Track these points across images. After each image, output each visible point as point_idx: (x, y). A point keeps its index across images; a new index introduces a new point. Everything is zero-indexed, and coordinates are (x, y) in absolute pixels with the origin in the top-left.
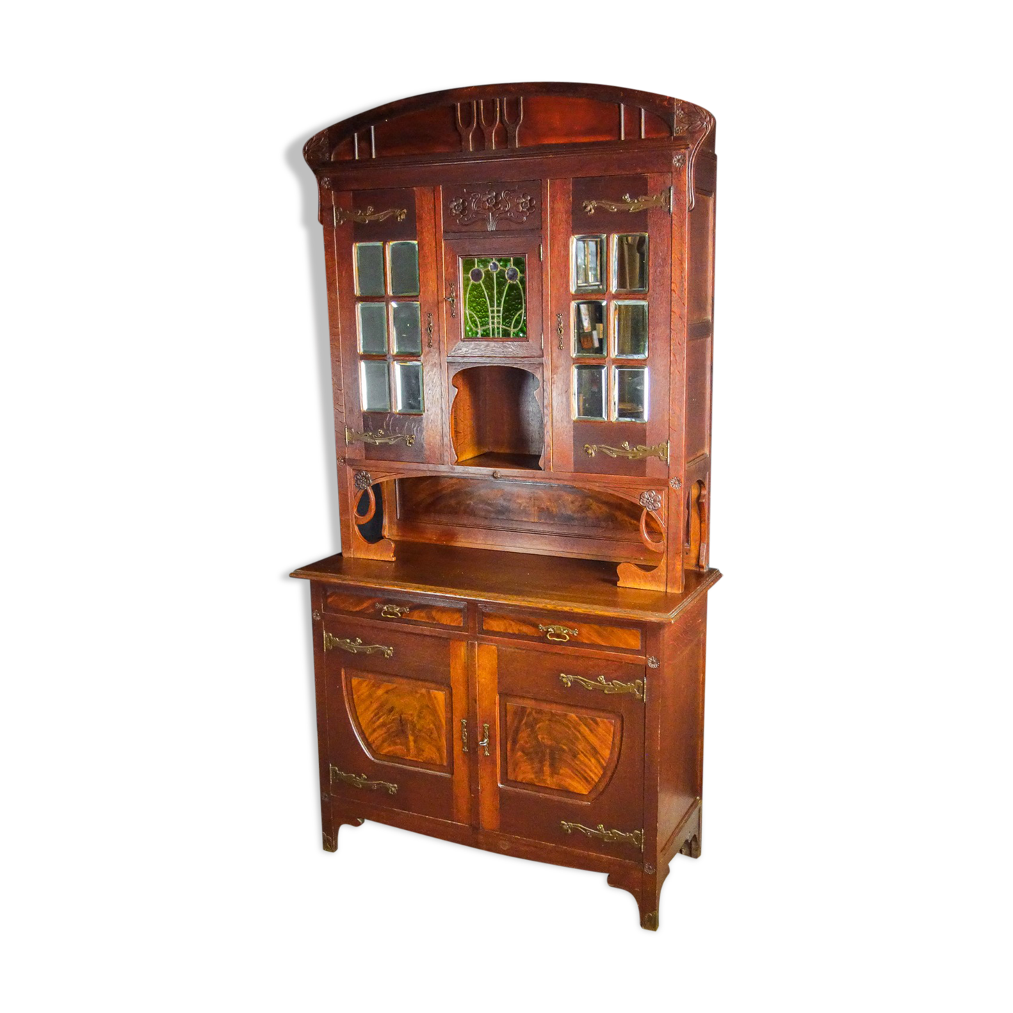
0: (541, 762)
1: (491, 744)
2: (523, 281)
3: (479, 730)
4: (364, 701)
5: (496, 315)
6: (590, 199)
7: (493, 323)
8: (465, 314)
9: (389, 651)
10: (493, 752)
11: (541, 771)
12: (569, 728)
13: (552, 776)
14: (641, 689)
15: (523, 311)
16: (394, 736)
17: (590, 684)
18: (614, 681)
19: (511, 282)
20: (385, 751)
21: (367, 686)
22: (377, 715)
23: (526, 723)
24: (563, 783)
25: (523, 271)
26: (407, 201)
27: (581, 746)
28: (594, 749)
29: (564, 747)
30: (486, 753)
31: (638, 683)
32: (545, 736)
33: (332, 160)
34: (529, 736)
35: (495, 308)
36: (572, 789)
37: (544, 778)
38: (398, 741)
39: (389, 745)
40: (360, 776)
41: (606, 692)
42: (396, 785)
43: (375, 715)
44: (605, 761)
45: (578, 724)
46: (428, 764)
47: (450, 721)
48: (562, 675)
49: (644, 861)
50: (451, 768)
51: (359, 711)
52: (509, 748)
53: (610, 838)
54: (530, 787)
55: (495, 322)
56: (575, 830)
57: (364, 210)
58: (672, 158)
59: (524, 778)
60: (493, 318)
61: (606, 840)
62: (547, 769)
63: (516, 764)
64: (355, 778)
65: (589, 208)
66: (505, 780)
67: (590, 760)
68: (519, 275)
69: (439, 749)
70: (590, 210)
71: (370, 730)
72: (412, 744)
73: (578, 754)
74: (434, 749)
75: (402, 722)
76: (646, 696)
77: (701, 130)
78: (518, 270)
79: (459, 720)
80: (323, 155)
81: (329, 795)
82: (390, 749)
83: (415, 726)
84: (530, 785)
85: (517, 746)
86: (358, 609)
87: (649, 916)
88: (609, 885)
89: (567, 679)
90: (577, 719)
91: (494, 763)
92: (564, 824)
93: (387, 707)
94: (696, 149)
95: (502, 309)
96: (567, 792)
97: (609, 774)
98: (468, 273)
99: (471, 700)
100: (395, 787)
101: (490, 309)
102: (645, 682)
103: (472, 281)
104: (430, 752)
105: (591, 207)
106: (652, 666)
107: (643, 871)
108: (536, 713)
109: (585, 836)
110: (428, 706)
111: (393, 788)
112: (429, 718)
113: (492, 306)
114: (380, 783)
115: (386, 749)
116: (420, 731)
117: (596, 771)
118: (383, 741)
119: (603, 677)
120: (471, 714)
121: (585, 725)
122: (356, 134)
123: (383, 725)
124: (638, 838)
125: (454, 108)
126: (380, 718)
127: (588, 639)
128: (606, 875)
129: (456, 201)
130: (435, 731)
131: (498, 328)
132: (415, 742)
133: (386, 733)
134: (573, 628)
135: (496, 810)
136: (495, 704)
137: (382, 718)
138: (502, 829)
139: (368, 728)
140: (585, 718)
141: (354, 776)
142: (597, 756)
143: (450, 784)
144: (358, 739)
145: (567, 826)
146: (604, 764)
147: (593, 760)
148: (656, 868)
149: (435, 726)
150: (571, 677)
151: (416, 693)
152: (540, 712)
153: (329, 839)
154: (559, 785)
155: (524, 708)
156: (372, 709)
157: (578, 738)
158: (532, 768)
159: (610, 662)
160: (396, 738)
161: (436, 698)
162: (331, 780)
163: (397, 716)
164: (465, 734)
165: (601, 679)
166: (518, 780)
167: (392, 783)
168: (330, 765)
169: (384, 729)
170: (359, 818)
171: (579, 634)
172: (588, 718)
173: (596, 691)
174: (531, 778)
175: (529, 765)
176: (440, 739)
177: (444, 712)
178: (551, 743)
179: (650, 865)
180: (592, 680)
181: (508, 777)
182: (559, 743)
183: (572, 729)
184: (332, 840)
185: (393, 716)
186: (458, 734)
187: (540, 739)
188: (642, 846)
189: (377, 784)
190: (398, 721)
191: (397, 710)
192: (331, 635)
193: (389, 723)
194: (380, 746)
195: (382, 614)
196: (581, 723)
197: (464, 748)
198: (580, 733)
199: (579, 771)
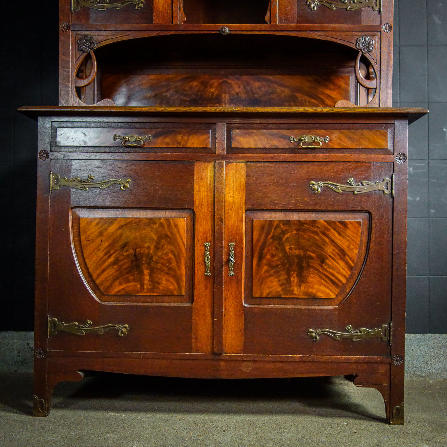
3: (225, 250)
4: (92, 241)
9: (126, 184)
10: (237, 269)
11: (288, 281)
12: (317, 234)
13: (299, 286)
14: (389, 186)
16: (127, 273)
17: (341, 188)
18: (363, 182)
20: (114, 292)
21: (97, 224)
22: (108, 254)
23: (273, 237)
24: (310, 290)
27: (330, 249)
28: (342, 250)
29: (312, 255)
30: (232, 272)
32: (292, 246)
34: (276, 249)
36: (319, 295)
37: (291, 289)
39: (120, 284)
40: (84, 323)
41: (356, 192)
42: (127, 325)
43: (106, 254)
44: (353, 261)
45: (327, 229)
47: (191, 249)
48: (312, 182)
49: (393, 353)
50: (191, 298)
52: (254, 266)
53: (360, 337)
54: (277, 301)
56: (324, 335)
59: (270, 292)
61: (355, 340)
62: (294, 279)
63: (262, 281)
64: (78, 326)
66: (250, 297)
67: (338, 263)
69: (178, 279)
71: (98, 272)
73: (327, 258)
74: (172, 280)
75: (136, 257)
76: (395, 191)
81: (45, 351)
82: (122, 287)
83: (151, 259)
84: (278, 298)
85: (264, 261)
87: (398, 410)
89: (318, 186)
90: (326, 224)
91: (239, 281)
92: (312, 332)
93: (120, 243)
96: (314, 299)
97: (356, 273)
99: (217, 221)
100: (126, 328)
102: (394, 177)
104: (167, 284)
106: (399, 162)
107: (391, 364)
108: (284, 224)
109: (334, 340)
110: (167, 236)
111: (124, 328)
112: (168, 247)
114: (108, 327)
115: (117, 289)
116: (157, 263)
117: (344, 273)
118: (115, 279)
119: (353, 179)
120: (216, 237)
121: (334, 229)
123: (115, 263)
124: (387, 331)
126: (110, 256)
127: (339, 144)
128: (355, 376)
130: (174, 261)
132: (150, 275)
133: (117, 271)
134: (324, 136)
135: (240, 331)
136: (242, 221)
137: (114, 255)
138: (245, 350)
139: (96, 269)
140: (333, 222)
141: (77, 323)
142: (345, 258)
143: (188, 313)
144: (85, 282)
145: (314, 332)
146: (352, 264)
147: (341, 263)
148: (404, 359)
149: (174, 255)
150: (321, 183)
151: (155, 223)
152: (287, 223)
153: (41, 402)
154: (306, 293)
155: (271, 222)
156: (102, 248)
157: (326, 243)
158: (279, 281)
159: (359, 164)
160: (129, 274)
161: (176, 226)
162: (49, 334)
163: (131, 251)
164: (208, 258)
165: (351, 180)
166: (264, 295)
167: (123, 324)
168: (49, 317)
169: (116, 266)
170: (79, 371)
171: (330, 141)
172: (337, 222)
173: (346, 193)
174: (277, 292)
175: (276, 278)
176: (179, 267)
177: (184, 240)
178: (299, 252)
179: (398, 357)
180: (342, 183)
181: (254, 294)
182: (307, 250)
183: (321, 235)
184: (45, 402)
185: (126, 251)
186: (200, 259)
187: (288, 251)
188: (391, 338)
189: (104, 328)
190: (132, 257)
191: (131, 244)
192: (59, 175)
193: (123, 260)
194: (110, 287)
195: (123, 143)
196: (329, 228)
197: (206, 272)
198: (328, 238)
199: (327, 276)
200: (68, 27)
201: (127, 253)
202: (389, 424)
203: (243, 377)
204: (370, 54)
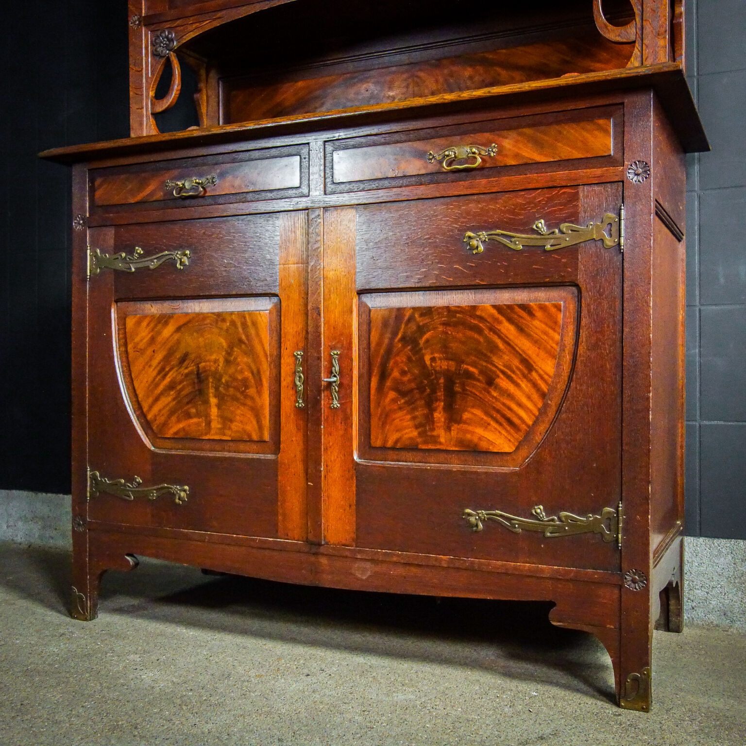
0: (430, 405)
1: (344, 384)
3: (324, 363)
4: (142, 352)
9: (183, 258)
10: (345, 394)
11: (429, 419)
12: (480, 331)
13: (448, 429)
14: (614, 229)
16: (188, 403)
17: (518, 242)
18: (563, 226)
20: (170, 433)
21: (148, 325)
22: (162, 372)
23: (403, 339)
24: (469, 436)
28: (525, 362)
29: (471, 369)
30: (335, 402)
31: (609, 219)
32: (436, 355)
34: (409, 360)
36: (484, 445)
37: (435, 433)
38: (193, 411)
39: (179, 421)
40: (132, 480)
41: (548, 247)
42: (186, 487)
43: (159, 373)
44: (546, 382)
45: (497, 320)
46: (241, 440)
47: (276, 362)
48: (469, 234)
49: (625, 566)
50: (276, 445)
51: (135, 369)
52: (373, 392)
53: (559, 529)
54: (409, 455)
56: (492, 522)
59: (399, 439)
61: (549, 534)
62: (439, 416)
63: (386, 418)
64: (124, 485)
66: (367, 448)
67: (517, 385)
69: (257, 413)
71: (151, 400)
72: (214, 411)
73: (498, 376)
74: (249, 415)
75: (200, 378)
76: (626, 239)
79: (292, 354)
81: (84, 520)
82: (181, 426)
83: (219, 379)
85: (389, 383)
86: (139, 197)
87: (636, 679)
88: (555, 623)
89: (478, 241)
90: (494, 312)
91: (347, 419)
92: (469, 515)
93: (178, 355)
96: (474, 451)
97: (553, 404)
99: (312, 312)
100: (185, 491)
102: (623, 212)
104: (244, 422)
106: (634, 179)
107: (621, 587)
108: (422, 315)
109: (510, 532)
110: (241, 341)
111: (182, 492)
112: (243, 360)
114: (162, 488)
115: (175, 428)
116: (227, 386)
117: (529, 405)
118: (172, 413)
119: (542, 221)
120: (310, 341)
121: (510, 320)
123: (171, 387)
124: (611, 521)
126: (165, 375)
127: (516, 156)
128: (552, 604)
130: (252, 382)
132: (219, 406)
133: (174, 399)
134: (487, 144)
135: (350, 506)
136: (351, 312)
137: (169, 375)
138: (358, 540)
139: (148, 397)
140: (510, 307)
141: (123, 481)
142: (531, 375)
143: (271, 470)
144: (132, 418)
145: (476, 516)
146: (544, 387)
147: (524, 384)
148: (647, 579)
149: (252, 373)
150: (484, 235)
151: (224, 320)
152: (427, 312)
153: (81, 598)
154: (460, 442)
155: (400, 311)
156: (155, 363)
157: (497, 347)
158: (414, 418)
159: (555, 191)
160: (190, 406)
161: (254, 324)
162: (88, 494)
163: (192, 368)
164: (300, 377)
165: (540, 225)
166: (390, 444)
167: (182, 485)
168: (89, 470)
169: (172, 393)
170: (128, 555)
171: (499, 153)
172: (516, 307)
173: (529, 249)
174: (411, 439)
175: (408, 413)
176: (259, 392)
177: (267, 347)
178: (448, 366)
179: (635, 574)
180: (522, 232)
181: (372, 442)
182: (463, 362)
183: (486, 332)
184: (87, 600)
185: (187, 368)
186: (289, 379)
187: (428, 363)
188: (620, 536)
189: (157, 490)
190: (194, 377)
191: (192, 356)
192: (98, 251)
193: (180, 382)
194: (165, 424)
195: (174, 192)
196: (501, 318)
197: (298, 402)
198: (500, 337)
199: (498, 411)
200: (140, 22)
201: (186, 371)
202: (618, 705)
203: (356, 587)
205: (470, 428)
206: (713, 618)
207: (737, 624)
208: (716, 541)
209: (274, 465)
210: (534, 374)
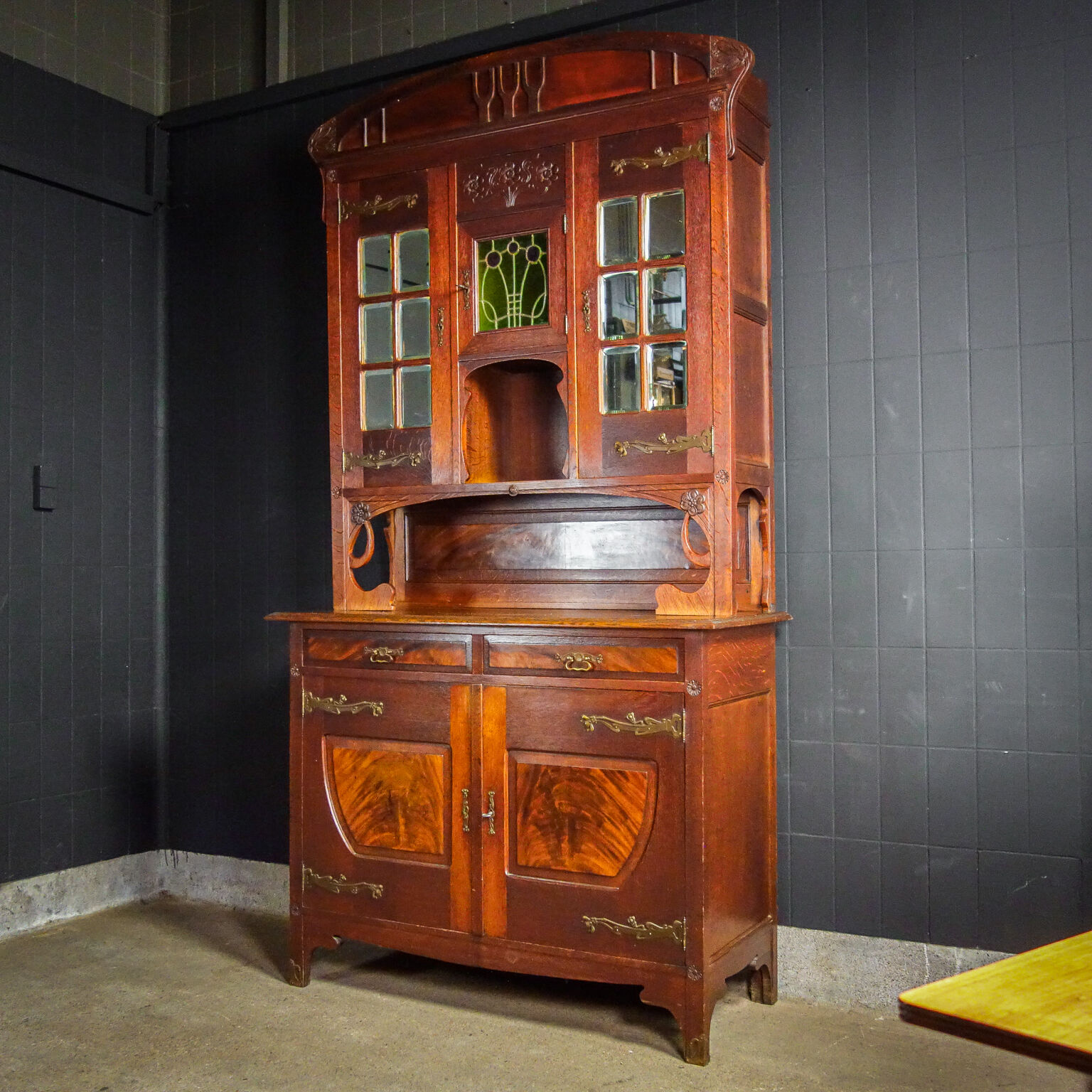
0: (559, 838)
1: (498, 818)
2: (545, 259)
3: (483, 799)
4: (346, 777)
5: (515, 302)
6: (618, 159)
7: (512, 312)
8: (480, 303)
9: (378, 708)
10: (499, 827)
11: (558, 847)
12: (592, 787)
13: (571, 856)
14: (679, 725)
15: (545, 294)
16: (382, 820)
17: (617, 726)
18: (646, 719)
19: (533, 263)
20: (368, 842)
21: (351, 756)
22: (362, 794)
23: (540, 787)
24: (585, 863)
25: (545, 249)
26: (418, 185)
27: (607, 810)
28: (623, 812)
29: (587, 814)
30: (492, 830)
31: (676, 717)
32: (563, 801)
33: (339, 150)
34: (544, 803)
35: (514, 295)
36: (596, 870)
37: (562, 858)
38: (386, 826)
39: (375, 833)
40: (338, 877)
41: (637, 733)
42: (381, 886)
43: (359, 795)
44: (637, 828)
45: (604, 780)
46: (423, 852)
47: (449, 795)
48: (584, 716)
49: (688, 963)
50: (449, 858)
51: (340, 790)
52: (519, 824)
53: (643, 934)
54: (544, 873)
55: (514, 310)
56: (599, 926)
57: (373, 199)
58: (708, 101)
59: (537, 861)
60: (511, 306)
61: (638, 938)
62: (565, 846)
63: (528, 844)
64: (332, 881)
65: (617, 168)
66: (514, 866)
67: (618, 829)
68: (541, 253)
69: (434, 833)
70: (619, 170)
71: (353, 815)
72: (402, 828)
73: (605, 821)
74: (429, 833)
75: (391, 802)
76: (686, 734)
77: (739, 69)
78: (540, 248)
79: (461, 791)
80: (330, 146)
81: (301, 908)
82: (376, 837)
83: (406, 804)
84: (545, 869)
85: (530, 819)
86: (344, 656)
88: (643, 1001)
89: (590, 721)
90: (602, 774)
91: (501, 843)
92: (586, 920)
93: (374, 782)
94: (735, 89)
95: (521, 294)
96: (590, 875)
97: (642, 843)
98: (484, 258)
99: (474, 761)
100: (380, 889)
101: (508, 296)
102: (684, 714)
103: (488, 266)
104: (425, 839)
105: (619, 167)
106: (691, 693)
107: (686, 977)
108: (552, 771)
109: (612, 933)
110: (422, 776)
111: (378, 890)
112: (424, 791)
113: (510, 292)
114: (362, 885)
115: (372, 839)
116: (412, 810)
117: (625, 843)
118: (370, 827)
119: (633, 714)
120: (474, 782)
121: (612, 780)
122: (365, 119)
123: (369, 806)
124: (679, 930)
125: (471, 78)
126: (364, 797)
127: (615, 665)
128: (640, 988)
129: (472, 178)
130: (431, 809)
131: (517, 317)
132: (406, 825)
133: (372, 816)
134: (596, 654)
135: (503, 908)
136: (503, 764)
137: (368, 797)
138: (510, 934)
139: (350, 812)
140: (612, 772)
141: (331, 878)
142: (627, 822)
143: (445, 877)
144: (338, 828)
145: (590, 921)
146: (636, 832)
147: (623, 828)
148: (702, 973)
149: (431, 801)
150: (594, 718)
151: (409, 759)
152: (557, 769)
153: (297, 969)
154: (581, 867)
155: (537, 767)
156: (356, 786)
157: (604, 800)
158: (548, 846)
159: (641, 694)
160: (383, 823)
161: (432, 764)
162: (303, 887)
163: (385, 793)
164: (466, 809)
165: (631, 716)
166: (531, 864)
167: (377, 884)
168: (304, 867)
169: (370, 811)
170: (335, 936)
171: (604, 660)
172: (617, 772)
173: (624, 733)
174: (545, 861)
175: (544, 842)
176: (436, 819)
177: (442, 782)
178: (571, 810)
179: (694, 969)
180: (619, 720)
181: (519, 862)
182: (581, 808)
183: (597, 788)
184: (302, 969)
185: (381, 793)
186: (458, 809)
187: (557, 806)
188: (684, 942)
189: (358, 886)
190: (386, 800)
191: (385, 784)
192: (311, 694)
193: (377, 803)
194: (364, 835)
195: (371, 659)
196: (607, 779)
197: (464, 827)
198: (606, 793)
199: (605, 845)
200: (340, 493)
201: (381, 795)
202: (685, 1061)
203: (507, 969)
204: (701, 515)
205: (585, 856)
206: (802, 993)
207: (819, 999)
208: (804, 931)
209: (447, 872)
210: (629, 821)
